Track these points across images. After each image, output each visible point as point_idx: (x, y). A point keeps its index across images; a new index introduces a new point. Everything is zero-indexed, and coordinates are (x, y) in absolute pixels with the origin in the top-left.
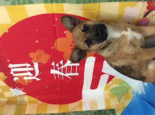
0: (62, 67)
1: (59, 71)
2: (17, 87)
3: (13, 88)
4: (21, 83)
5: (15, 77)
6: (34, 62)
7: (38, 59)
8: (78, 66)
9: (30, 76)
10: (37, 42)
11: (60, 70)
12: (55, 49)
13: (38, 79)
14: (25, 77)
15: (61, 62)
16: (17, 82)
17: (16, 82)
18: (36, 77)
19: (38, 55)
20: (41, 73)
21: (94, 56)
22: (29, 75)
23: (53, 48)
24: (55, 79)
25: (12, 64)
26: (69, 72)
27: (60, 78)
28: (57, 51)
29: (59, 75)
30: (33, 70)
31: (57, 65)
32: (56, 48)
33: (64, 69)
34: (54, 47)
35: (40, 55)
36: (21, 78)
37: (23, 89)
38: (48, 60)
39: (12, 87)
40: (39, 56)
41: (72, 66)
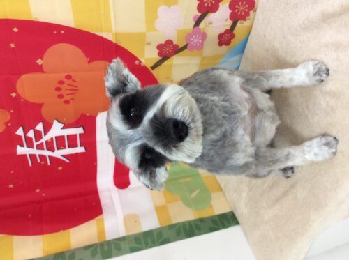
0: (43, 141)
1: (37, 148)
8: (80, 135)
11: (40, 147)
23: (14, 95)
26: (62, 147)
31: (31, 134)
33: (49, 143)
34: (17, 93)
38: (6, 124)
41: (68, 136)
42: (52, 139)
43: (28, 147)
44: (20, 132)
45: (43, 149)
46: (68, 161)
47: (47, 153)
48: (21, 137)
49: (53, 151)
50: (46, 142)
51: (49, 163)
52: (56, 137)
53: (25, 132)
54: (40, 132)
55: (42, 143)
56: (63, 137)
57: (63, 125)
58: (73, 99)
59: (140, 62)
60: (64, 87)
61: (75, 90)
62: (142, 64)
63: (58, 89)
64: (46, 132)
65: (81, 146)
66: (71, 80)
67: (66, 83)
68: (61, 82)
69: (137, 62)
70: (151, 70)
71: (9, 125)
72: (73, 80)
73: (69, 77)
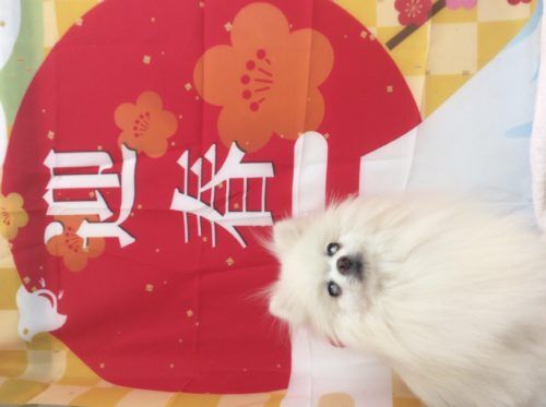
0: (211, 185)
1: (202, 200)
2: (43, 284)
3: (29, 288)
4: (62, 258)
5: (52, 219)
6: (124, 149)
7: (137, 135)
8: (267, 179)
9: (102, 219)
10: (147, 59)
11: (205, 198)
12: (194, 92)
13: (126, 240)
14: (85, 222)
15: (211, 155)
16: (52, 251)
17: (49, 249)
18: (121, 226)
19: (141, 117)
20: (140, 207)
21: (321, 131)
22: (98, 216)
23: (188, 86)
24: (187, 240)
25: (56, 152)
26: (236, 206)
27: (205, 239)
28: (202, 100)
29: (202, 218)
30: (117, 185)
31: (197, 168)
32: (198, 89)
33: (219, 191)
34: (192, 84)
35: (148, 114)
36: (70, 229)
37: (60, 296)
38: (170, 140)
39: (27, 280)
40: (142, 121)
41: (248, 180)
42: (224, 183)
43: (189, 194)
44: (183, 161)
45: (209, 205)
46: (244, 245)
47: (212, 216)
48: (183, 170)
49: (222, 213)
50: (216, 188)
51: (214, 245)
52: (231, 180)
53: (191, 162)
54: (210, 164)
55: (210, 190)
56: (241, 180)
57: (243, 154)
58: (263, 99)
59: (369, 34)
60: (253, 74)
61: (267, 81)
62: (372, 38)
63: (245, 80)
64: (218, 168)
65: (266, 210)
66: (264, 61)
67: (257, 66)
68: (251, 65)
69: (364, 34)
70: (387, 49)
71: (173, 144)
72: (268, 61)
73: (261, 54)
